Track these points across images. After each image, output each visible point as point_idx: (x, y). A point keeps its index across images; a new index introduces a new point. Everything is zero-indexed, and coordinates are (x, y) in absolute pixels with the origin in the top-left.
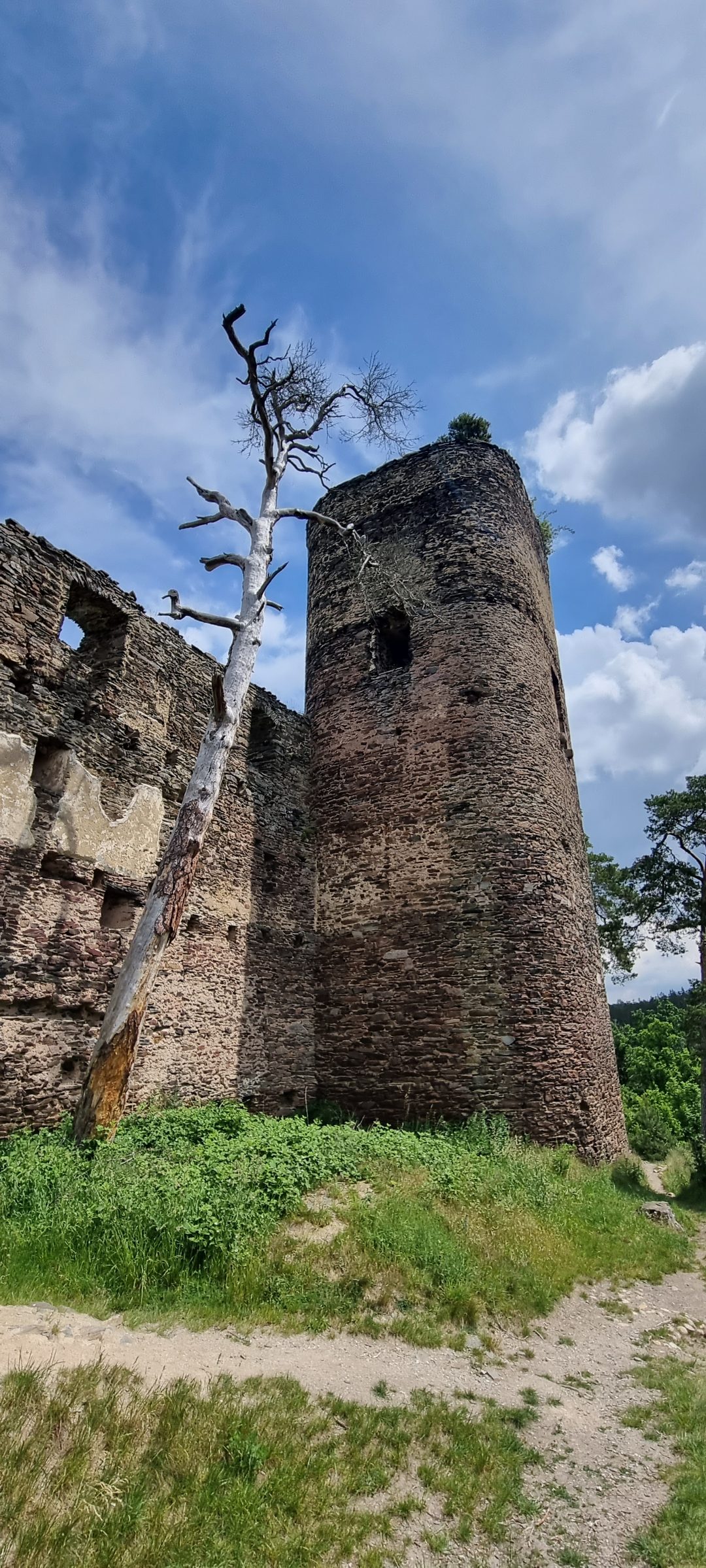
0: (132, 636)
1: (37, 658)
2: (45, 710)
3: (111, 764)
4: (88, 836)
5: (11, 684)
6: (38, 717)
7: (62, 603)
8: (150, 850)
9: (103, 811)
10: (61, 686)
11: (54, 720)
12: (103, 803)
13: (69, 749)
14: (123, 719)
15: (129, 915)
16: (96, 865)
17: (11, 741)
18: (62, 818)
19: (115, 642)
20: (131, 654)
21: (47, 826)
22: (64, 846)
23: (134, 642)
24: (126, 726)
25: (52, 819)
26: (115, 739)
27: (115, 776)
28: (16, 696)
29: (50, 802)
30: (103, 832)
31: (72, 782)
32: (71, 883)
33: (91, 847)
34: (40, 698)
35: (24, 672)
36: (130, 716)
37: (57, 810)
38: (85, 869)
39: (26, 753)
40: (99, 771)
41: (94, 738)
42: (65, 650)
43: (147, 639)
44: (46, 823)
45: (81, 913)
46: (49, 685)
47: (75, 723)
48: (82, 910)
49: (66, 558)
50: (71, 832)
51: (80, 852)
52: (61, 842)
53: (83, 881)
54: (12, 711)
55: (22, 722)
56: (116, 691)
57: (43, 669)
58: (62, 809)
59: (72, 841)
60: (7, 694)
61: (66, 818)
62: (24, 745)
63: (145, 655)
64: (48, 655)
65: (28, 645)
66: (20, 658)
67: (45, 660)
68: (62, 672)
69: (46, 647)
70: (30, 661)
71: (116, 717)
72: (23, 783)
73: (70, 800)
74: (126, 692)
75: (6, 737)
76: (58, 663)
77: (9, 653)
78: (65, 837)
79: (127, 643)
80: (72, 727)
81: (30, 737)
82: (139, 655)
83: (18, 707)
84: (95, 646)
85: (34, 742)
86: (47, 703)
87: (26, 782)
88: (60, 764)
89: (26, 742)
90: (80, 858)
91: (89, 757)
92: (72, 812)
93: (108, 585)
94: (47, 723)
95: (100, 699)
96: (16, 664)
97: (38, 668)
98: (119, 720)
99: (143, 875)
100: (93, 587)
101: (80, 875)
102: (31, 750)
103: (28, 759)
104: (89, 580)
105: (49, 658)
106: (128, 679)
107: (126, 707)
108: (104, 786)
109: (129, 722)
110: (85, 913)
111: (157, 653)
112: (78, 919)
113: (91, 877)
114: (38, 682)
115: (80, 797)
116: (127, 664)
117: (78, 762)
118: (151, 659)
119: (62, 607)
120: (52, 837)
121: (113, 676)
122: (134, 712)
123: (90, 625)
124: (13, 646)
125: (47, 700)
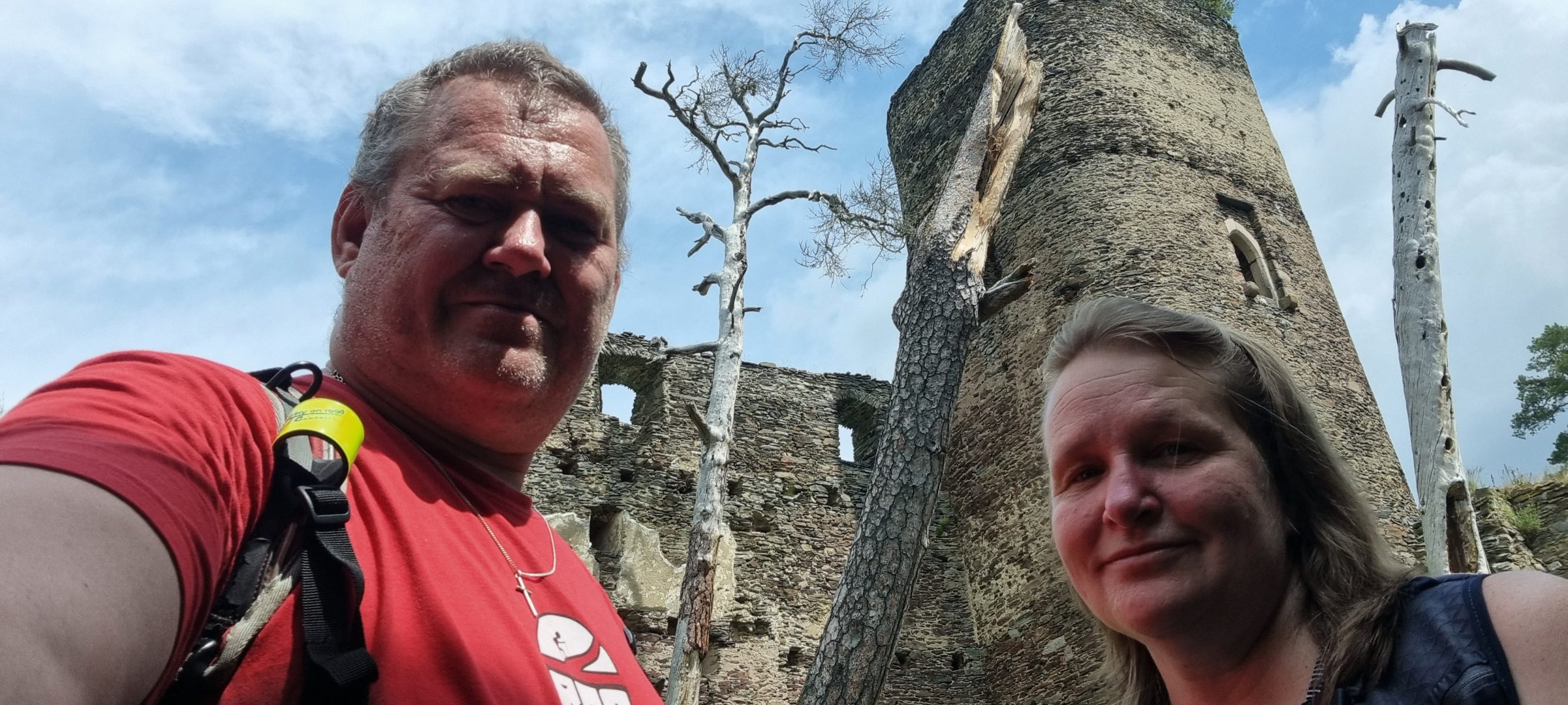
0: (670, 380)
1: (580, 438)
2: (593, 482)
3: (667, 513)
4: (654, 588)
5: (558, 470)
6: (587, 490)
8: (725, 587)
9: (666, 561)
10: (607, 455)
11: (601, 488)
12: (665, 552)
13: (621, 510)
14: (676, 465)
15: (716, 657)
16: (669, 614)
17: (567, 520)
18: (625, 576)
20: (673, 398)
21: (613, 587)
22: (631, 601)
23: (673, 386)
24: (681, 471)
25: (616, 579)
26: (667, 487)
27: (673, 523)
28: (564, 479)
29: (611, 564)
30: (669, 580)
31: (629, 541)
32: (644, 635)
33: (660, 597)
34: (586, 473)
35: (568, 454)
36: (683, 460)
37: (619, 570)
38: (658, 620)
39: (581, 526)
40: (655, 523)
41: (644, 493)
42: (604, 421)
43: (687, 377)
44: (611, 584)
45: (660, 662)
46: (594, 458)
47: (622, 485)
48: (661, 658)
50: (634, 587)
51: (647, 603)
52: (628, 598)
53: (658, 631)
54: (562, 492)
55: (573, 500)
56: (664, 440)
57: (587, 445)
58: (624, 568)
59: (637, 595)
60: (556, 479)
61: (629, 576)
62: (578, 520)
63: (688, 394)
64: (589, 431)
65: (570, 429)
66: (565, 444)
67: (587, 437)
68: (605, 442)
69: (586, 425)
70: (575, 443)
71: (668, 465)
72: (582, 553)
73: (630, 558)
74: (674, 437)
75: (561, 517)
76: (599, 435)
77: (554, 443)
78: (630, 593)
79: (667, 389)
80: (619, 490)
81: (583, 510)
82: (681, 396)
83: (568, 487)
84: (644, 402)
85: (587, 514)
86: (593, 475)
87: (585, 551)
88: (617, 527)
89: (580, 516)
90: (651, 610)
91: (642, 513)
92: (634, 568)
93: (634, 343)
94: (595, 493)
95: (647, 454)
96: (563, 450)
97: (582, 446)
98: (671, 468)
100: (620, 351)
101: (653, 626)
102: (585, 522)
103: (584, 531)
104: (613, 346)
105: (591, 433)
106: (673, 425)
107: (678, 452)
108: (662, 536)
109: (683, 466)
110: (665, 661)
111: (701, 386)
112: (658, 668)
113: (664, 626)
114: (582, 459)
115: (640, 553)
116: (670, 410)
117: (633, 521)
118: (696, 394)
120: (619, 596)
121: (657, 427)
122: (687, 455)
123: (637, 383)
124: (556, 436)
125: (592, 473)
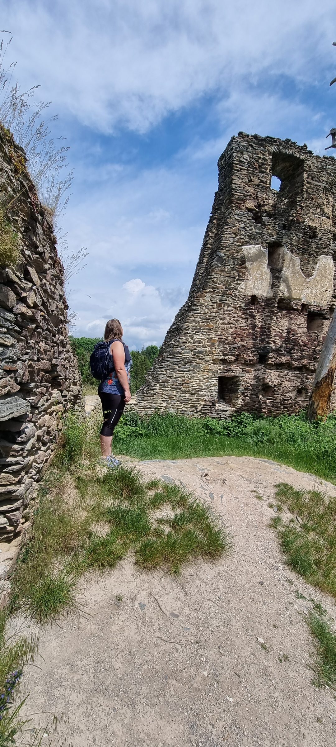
0: (307, 172)
1: (262, 203)
2: (269, 229)
3: (304, 249)
4: (296, 288)
5: (253, 221)
6: (266, 233)
7: (269, 168)
8: (329, 290)
9: (302, 274)
10: (275, 214)
11: (274, 233)
12: (302, 270)
13: (283, 246)
14: (308, 222)
15: (321, 324)
16: (302, 302)
17: (257, 249)
18: (284, 281)
19: (298, 179)
20: (308, 183)
23: (308, 175)
24: (309, 226)
25: (279, 282)
26: (304, 234)
27: (306, 255)
28: (256, 226)
29: (277, 274)
30: (304, 285)
31: (286, 262)
32: (291, 311)
33: (299, 293)
34: (266, 223)
35: (257, 212)
36: (311, 220)
37: (281, 278)
38: (297, 304)
39: (264, 253)
40: (298, 254)
41: (294, 237)
42: (274, 194)
43: (316, 170)
44: (277, 285)
45: (297, 325)
46: (269, 215)
47: (284, 232)
48: (298, 323)
49: (269, 140)
50: (288, 287)
51: (294, 296)
52: (285, 293)
53: (297, 310)
54: (255, 234)
55: (260, 238)
56: (302, 207)
57: (266, 208)
58: (283, 277)
59: (290, 292)
60: (252, 226)
61: (286, 281)
62: (262, 249)
63: (315, 181)
64: (266, 199)
65: (257, 197)
66: (255, 206)
67: (266, 203)
68: (274, 206)
69: (265, 196)
70: (259, 206)
71: (303, 222)
73: (286, 272)
74: (307, 206)
75: (255, 247)
76: (271, 202)
77: (250, 205)
78: (286, 290)
79: (305, 177)
80: (282, 234)
81: (265, 244)
82: (312, 182)
83: (258, 231)
84: (287, 186)
85: (266, 246)
87: (266, 267)
88: (279, 255)
89: (263, 247)
90: (294, 299)
91: (293, 248)
92: (288, 277)
93: (291, 146)
94: (271, 235)
95: (294, 215)
96: (253, 210)
97: (263, 208)
98: (305, 223)
99: (326, 304)
100: (283, 151)
101: (295, 307)
102: (265, 251)
103: (265, 256)
104: (281, 147)
105: (267, 201)
106: (308, 199)
107: (308, 215)
108: (301, 261)
109: (310, 223)
110: (300, 325)
111: (322, 177)
112: (296, 328)
113: (300, 308)
115: (291, 269)
116: (306, 190)
117: (288, 252)
118: (319, 181)
119: (270, 170)
122: (313, 216)
123: (284, 175)
124: (251, 201)
125: (269, 224)
